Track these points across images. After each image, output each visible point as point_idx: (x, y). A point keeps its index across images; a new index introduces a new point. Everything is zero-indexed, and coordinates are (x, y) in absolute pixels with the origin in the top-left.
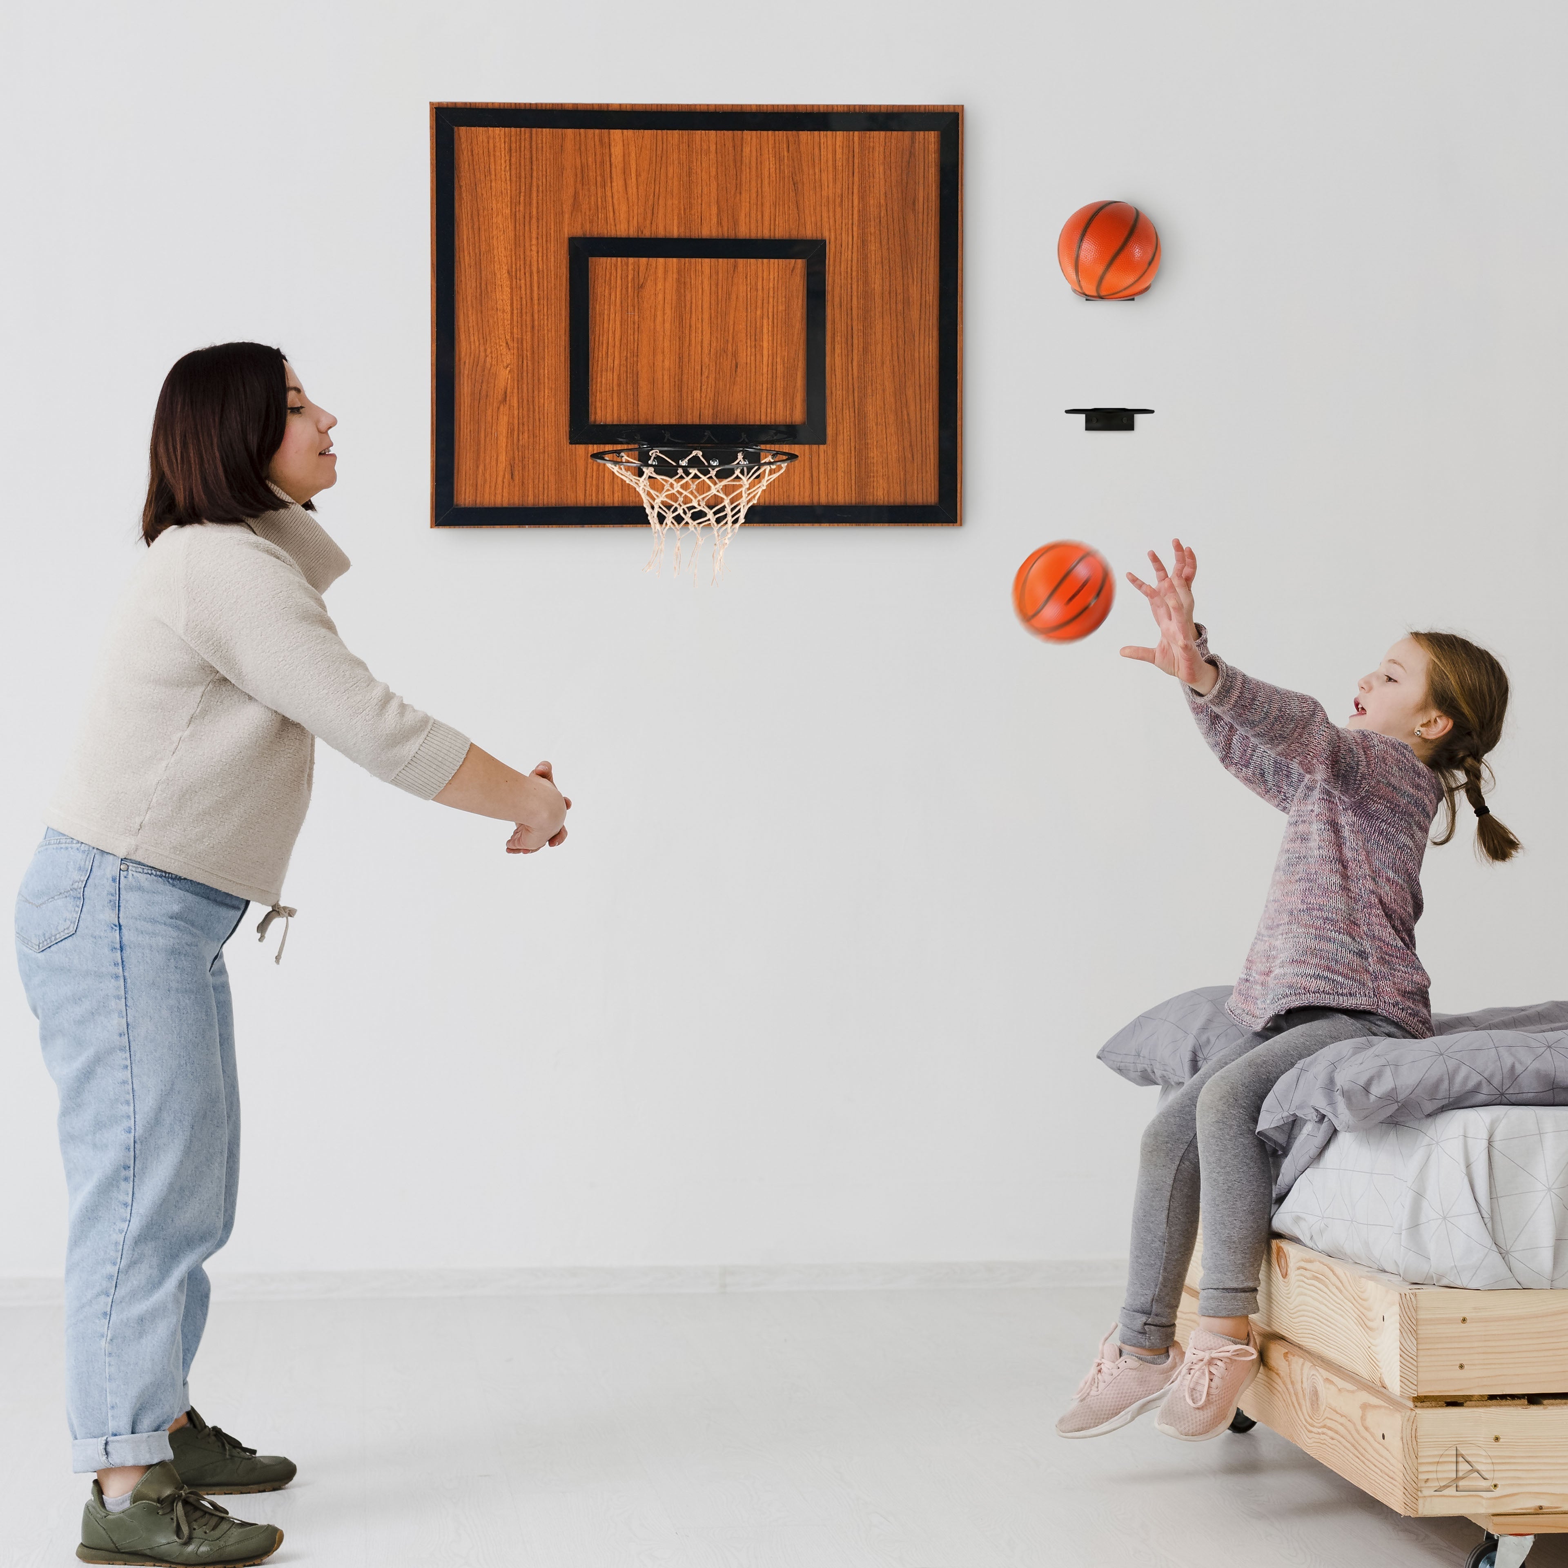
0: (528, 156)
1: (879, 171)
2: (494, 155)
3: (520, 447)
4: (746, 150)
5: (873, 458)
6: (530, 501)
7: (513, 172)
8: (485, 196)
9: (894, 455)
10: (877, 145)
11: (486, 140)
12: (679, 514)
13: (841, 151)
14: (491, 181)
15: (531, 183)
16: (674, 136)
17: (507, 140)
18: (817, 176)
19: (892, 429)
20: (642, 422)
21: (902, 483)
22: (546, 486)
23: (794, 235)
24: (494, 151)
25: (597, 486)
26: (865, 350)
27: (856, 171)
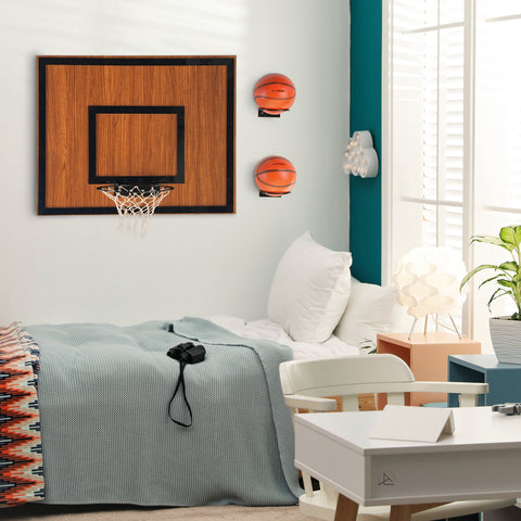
0: (73, 76)
1: (204, 80)
3: (70, 185)
5: (202, 188)
6: (74, 205)
7: (68, 82)
8: (57, 91)
9: (210, 188)
10: (204, 71)
11: (57, 70)
12: (130, 210)
14: (59, 85)
15: (74, 86)
16: (128, 67)
17: (65, 70)
18: (181, 83)
19: (209, 178)
20: (116, 175)
21: (213, 198)
22: (80, 200)
23: (172, 105)
24: (61, 74)
25: (99, 200)
26: (199, 147)
27: (196, 80)
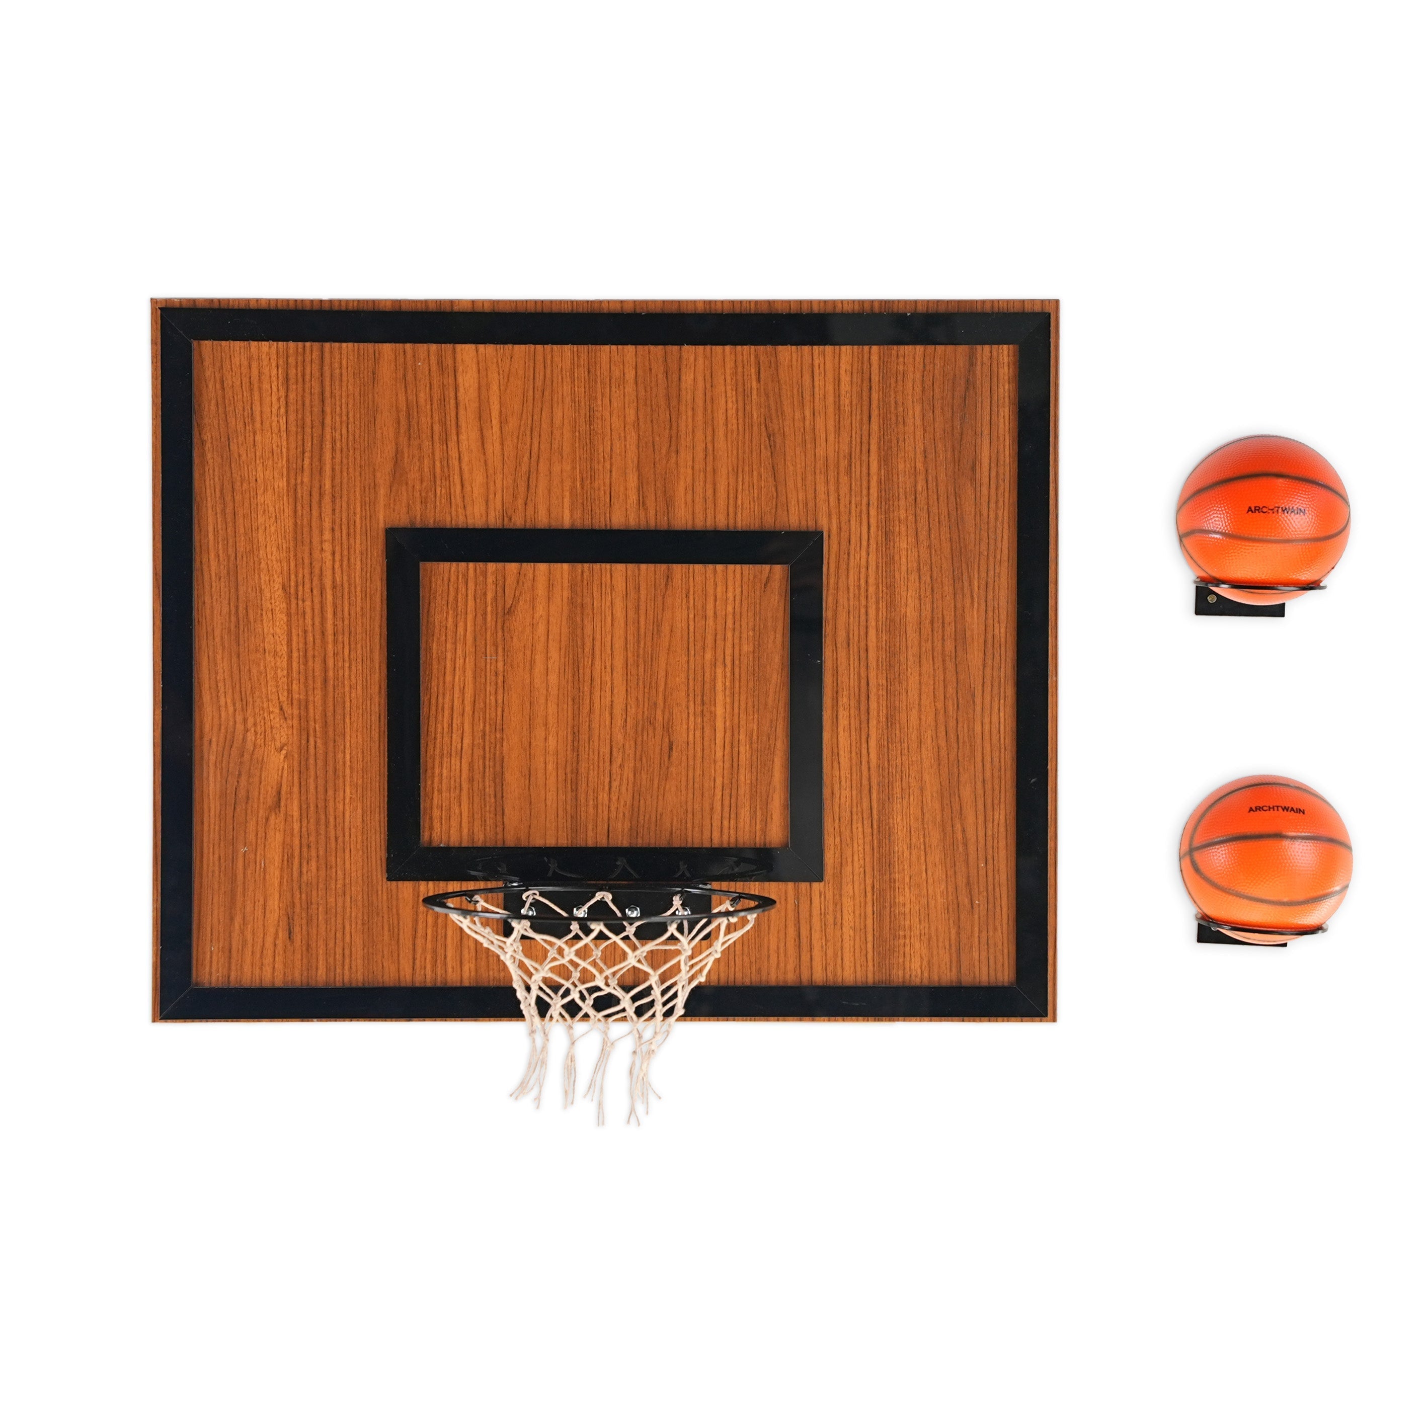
0: (316, 390)
1: (915, 413)
2: (260, 389)
3: (303, 886)
4: (688, 378)
5: (904, 905)
6: (321, 977)
7: (292, 417)
8: (244, 457)
9: (940, 900)
10: (911, 369)
11: (245, 363)
12: (573, 1000)
13: (848, 379)
14: (255, 433)
15: (322, 436)
16: (564, 353)
17: (281, 362)
18: (807, 423)
19: (936, 856)
20: (510, 842)
21: (954, 948)
22: (347, 952)
23: (769, 523)
24: (260, 380)
25: (435, 951)
26: (890, 720)
27: (875, 413)
